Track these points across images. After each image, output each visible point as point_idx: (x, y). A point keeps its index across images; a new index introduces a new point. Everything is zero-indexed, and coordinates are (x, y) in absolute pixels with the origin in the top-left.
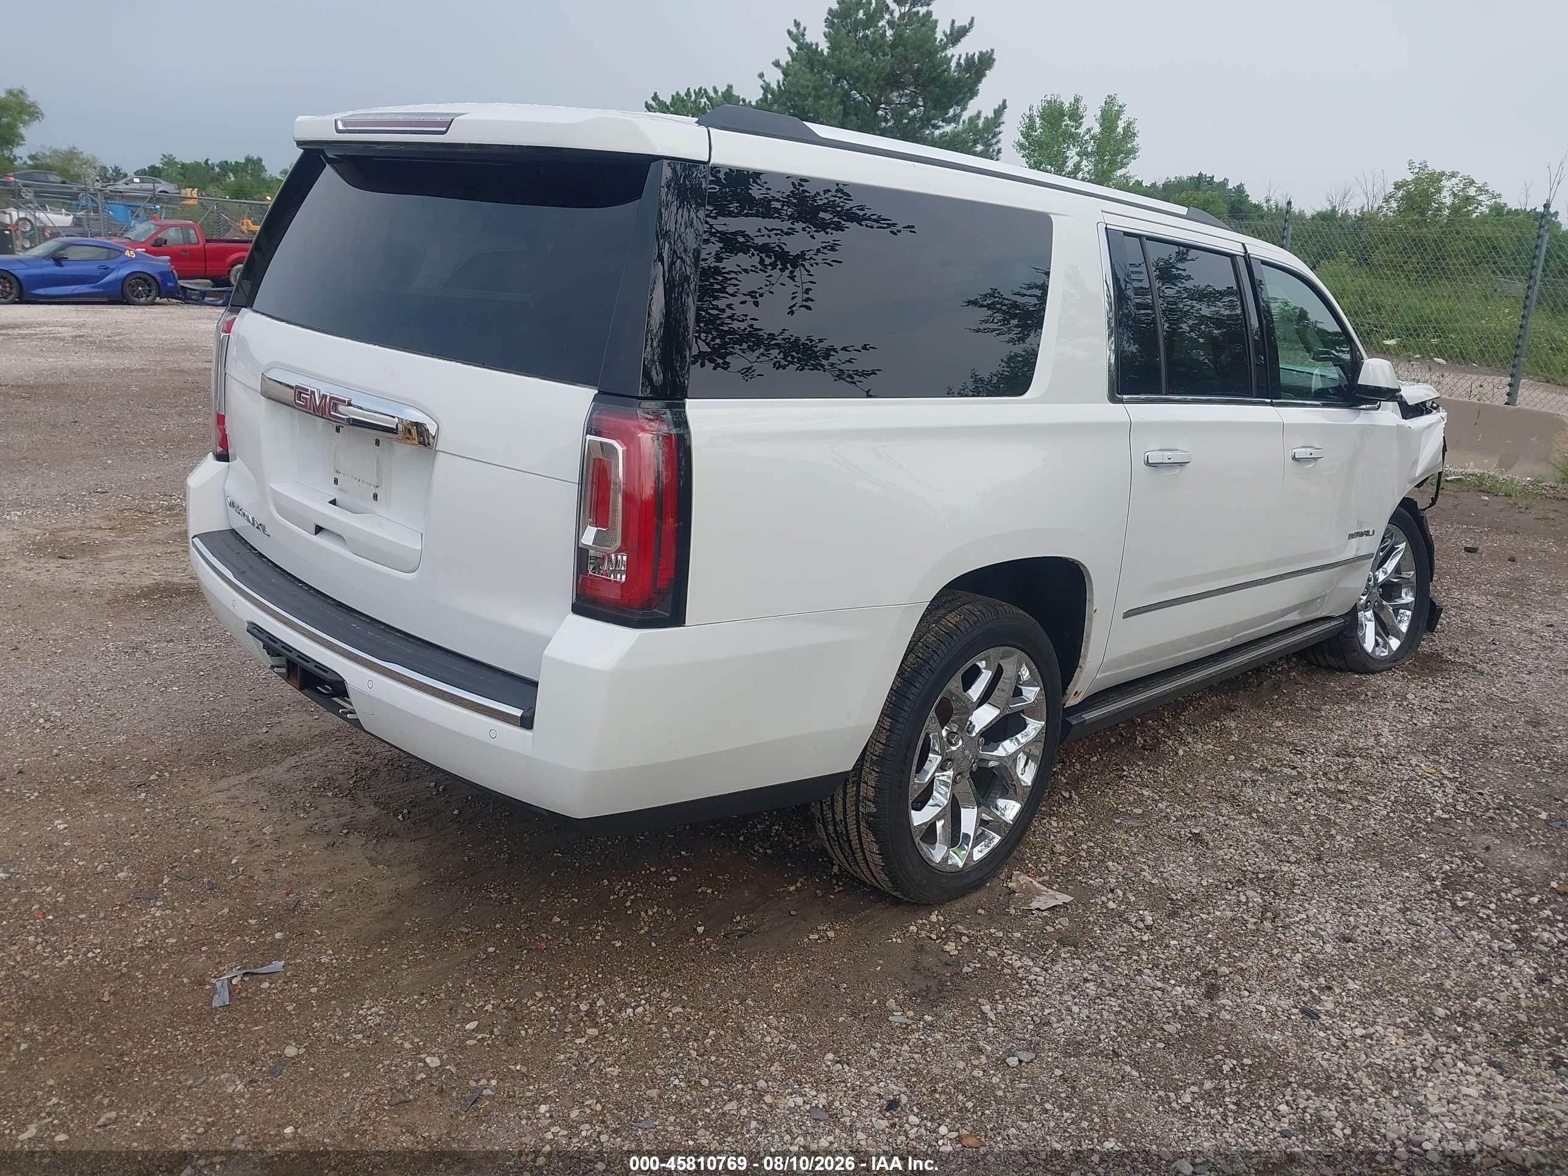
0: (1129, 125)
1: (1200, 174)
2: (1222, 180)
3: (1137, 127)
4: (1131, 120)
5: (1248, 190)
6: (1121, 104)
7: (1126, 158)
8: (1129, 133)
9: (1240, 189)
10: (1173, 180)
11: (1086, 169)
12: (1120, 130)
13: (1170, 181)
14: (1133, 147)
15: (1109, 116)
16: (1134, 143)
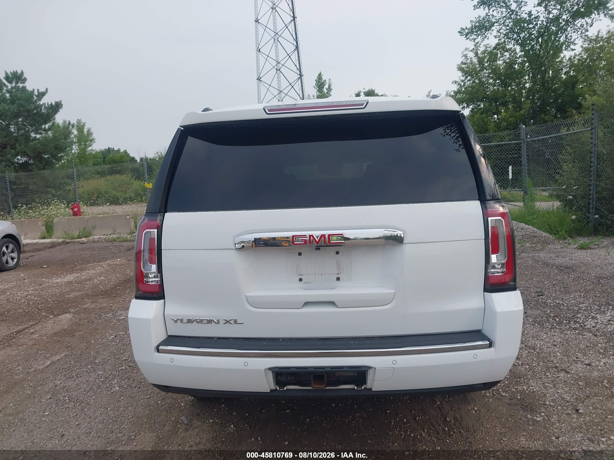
0: (89, 130)
1: (109, 148)
2: (118, 149)
3: (92, 130)
4: (89, 128)
5: (129, 152)
6: (83, 122)
7: (91, 143)
8: (89, 133)
9: (125, 152)
10: (98, 151)
11: (75, 149)
12: (85, 132)
13: (97, 151)
14: (92, 139)
15: (80, 127)
16: (93, 137)
